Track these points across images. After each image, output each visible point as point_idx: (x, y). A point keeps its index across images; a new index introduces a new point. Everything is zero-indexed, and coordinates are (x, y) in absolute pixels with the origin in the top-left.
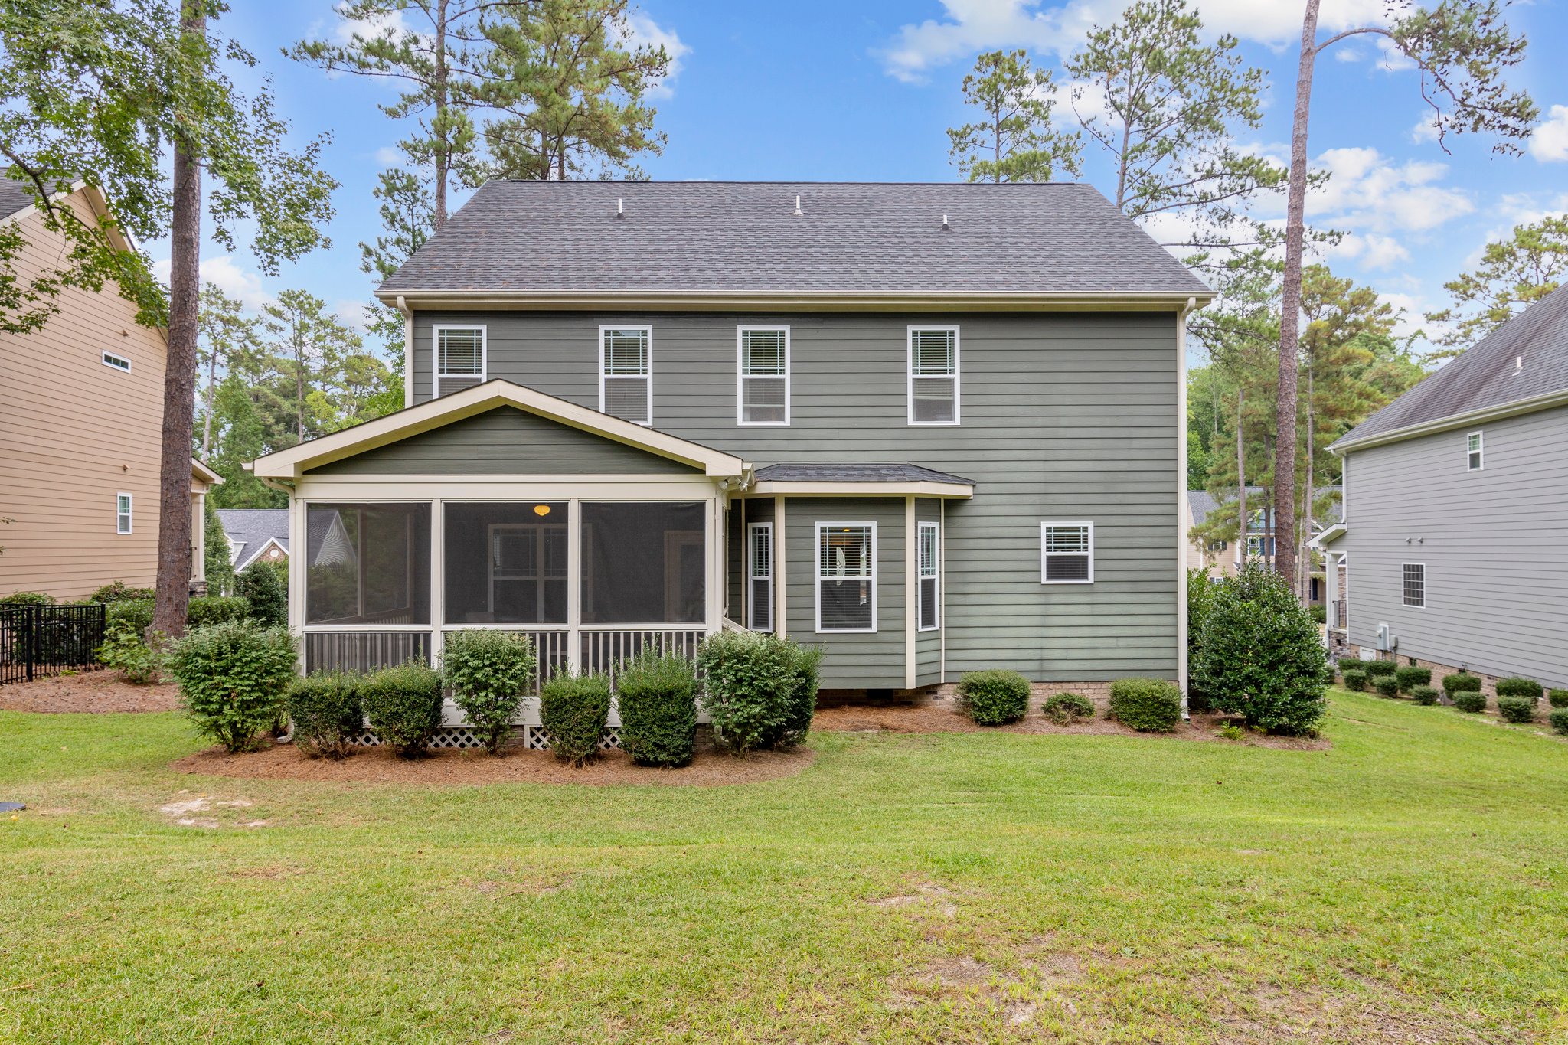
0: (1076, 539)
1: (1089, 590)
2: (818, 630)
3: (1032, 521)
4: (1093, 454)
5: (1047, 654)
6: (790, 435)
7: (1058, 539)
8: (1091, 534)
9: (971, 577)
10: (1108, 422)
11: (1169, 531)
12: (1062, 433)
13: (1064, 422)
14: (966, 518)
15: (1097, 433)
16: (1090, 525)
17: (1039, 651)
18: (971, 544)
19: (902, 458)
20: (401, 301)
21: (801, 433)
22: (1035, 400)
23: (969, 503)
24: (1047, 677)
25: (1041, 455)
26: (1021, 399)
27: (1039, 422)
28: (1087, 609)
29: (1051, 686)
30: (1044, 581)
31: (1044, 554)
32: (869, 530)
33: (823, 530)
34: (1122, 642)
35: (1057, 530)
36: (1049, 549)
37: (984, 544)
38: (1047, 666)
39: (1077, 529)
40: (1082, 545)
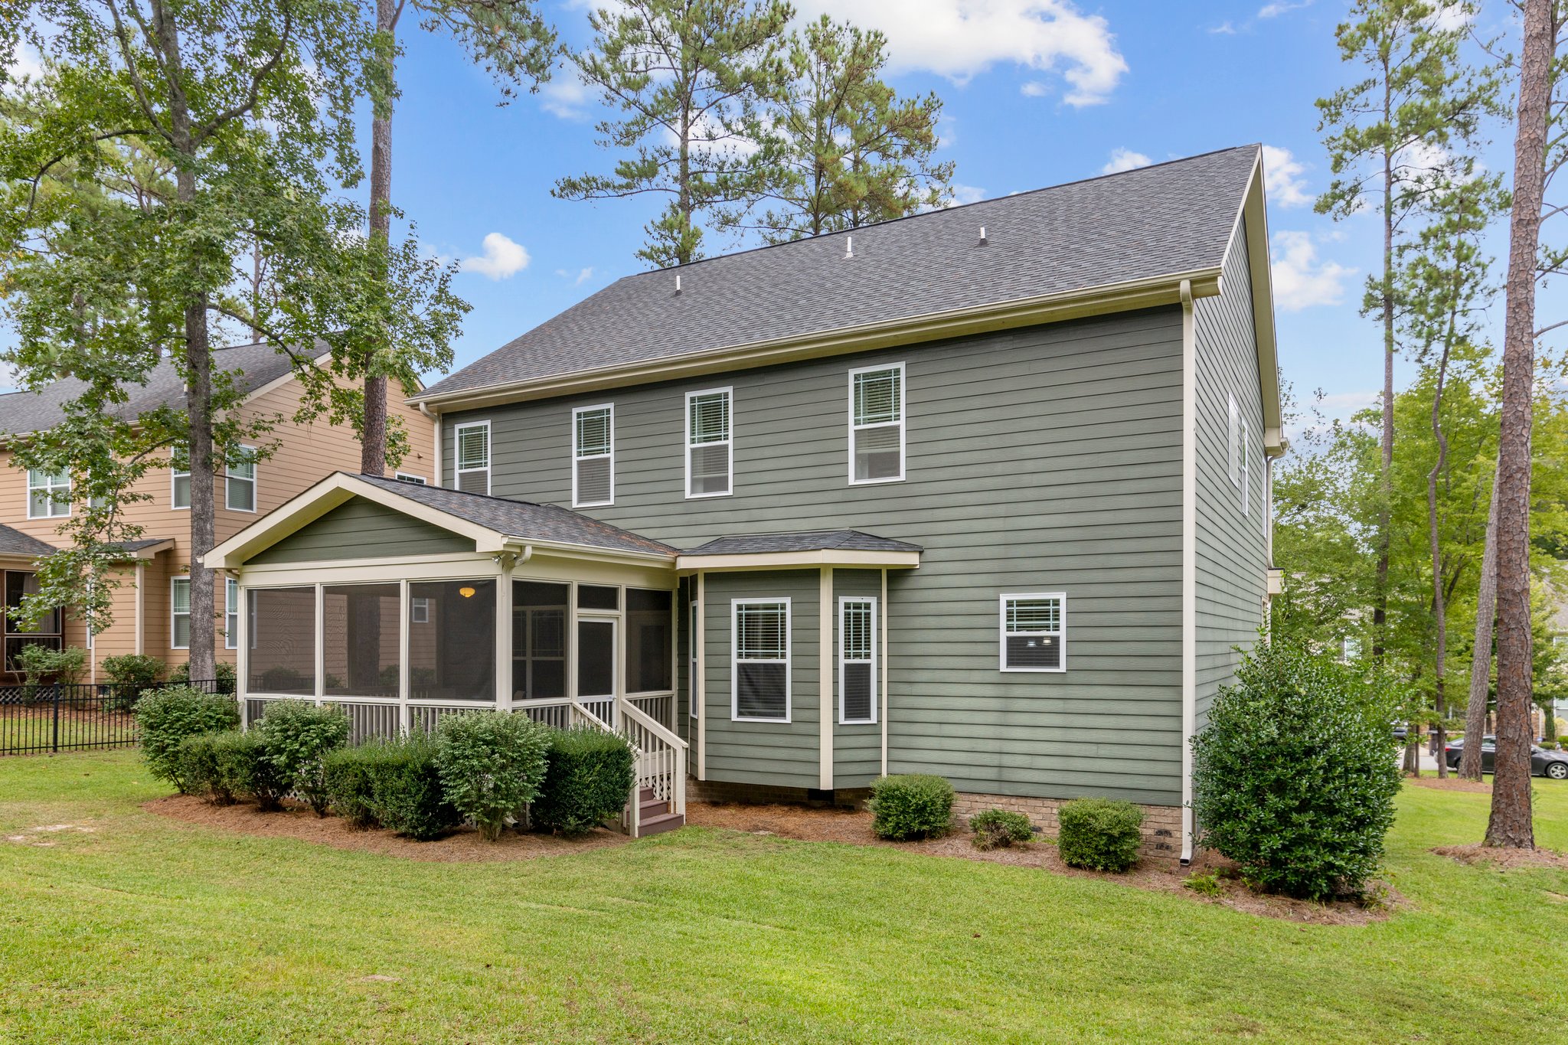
0: (1044, 615)
1: (1061, 681)
2: (734, 717)
3: (989, 593)
4: (1067, 505)
5: (1007, 760)
6: (733, 505)
7: (1022, 615)
8: (1063, 608)
9: (917, 663)
10: (1086, 461)
11: (1169, 603)
12: (1026, 480)
13: (1030, 466)
14: (913, 591)
15: (1072, 477)
16: (1062, 596)
17: (997, 756)
18: (918, 622)
19: (844, 524)
20: (422, 406)
21: (744, 503)
22: (994, 442)
23: (916, 573)
24: (1007, 789)
25: (1001, 510)
26: (978, 443)
27: (999, 468)
28: (1059, 705)
29: (1013, 801)
30: (1003, 668)
31: (1004, 635)
32: (783, 607)
33: (740, 607)
34: (1104, 751)
35: (1020, 603)
36: (1009, 628)
37: (933, 622)
38: (1008, 775)
39: (1046, 603)
40: (1051, 622)
